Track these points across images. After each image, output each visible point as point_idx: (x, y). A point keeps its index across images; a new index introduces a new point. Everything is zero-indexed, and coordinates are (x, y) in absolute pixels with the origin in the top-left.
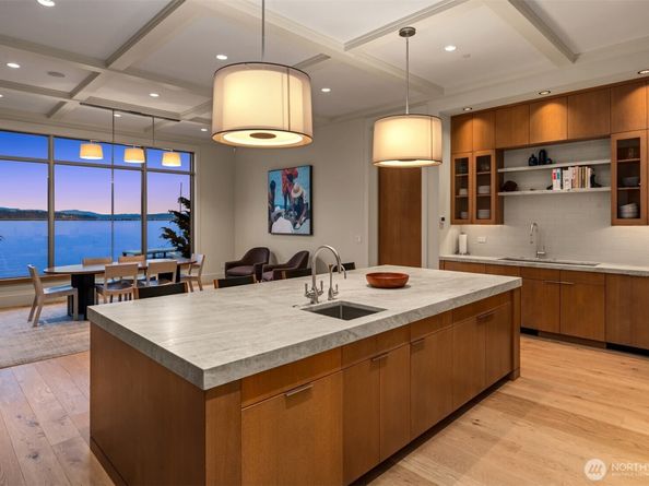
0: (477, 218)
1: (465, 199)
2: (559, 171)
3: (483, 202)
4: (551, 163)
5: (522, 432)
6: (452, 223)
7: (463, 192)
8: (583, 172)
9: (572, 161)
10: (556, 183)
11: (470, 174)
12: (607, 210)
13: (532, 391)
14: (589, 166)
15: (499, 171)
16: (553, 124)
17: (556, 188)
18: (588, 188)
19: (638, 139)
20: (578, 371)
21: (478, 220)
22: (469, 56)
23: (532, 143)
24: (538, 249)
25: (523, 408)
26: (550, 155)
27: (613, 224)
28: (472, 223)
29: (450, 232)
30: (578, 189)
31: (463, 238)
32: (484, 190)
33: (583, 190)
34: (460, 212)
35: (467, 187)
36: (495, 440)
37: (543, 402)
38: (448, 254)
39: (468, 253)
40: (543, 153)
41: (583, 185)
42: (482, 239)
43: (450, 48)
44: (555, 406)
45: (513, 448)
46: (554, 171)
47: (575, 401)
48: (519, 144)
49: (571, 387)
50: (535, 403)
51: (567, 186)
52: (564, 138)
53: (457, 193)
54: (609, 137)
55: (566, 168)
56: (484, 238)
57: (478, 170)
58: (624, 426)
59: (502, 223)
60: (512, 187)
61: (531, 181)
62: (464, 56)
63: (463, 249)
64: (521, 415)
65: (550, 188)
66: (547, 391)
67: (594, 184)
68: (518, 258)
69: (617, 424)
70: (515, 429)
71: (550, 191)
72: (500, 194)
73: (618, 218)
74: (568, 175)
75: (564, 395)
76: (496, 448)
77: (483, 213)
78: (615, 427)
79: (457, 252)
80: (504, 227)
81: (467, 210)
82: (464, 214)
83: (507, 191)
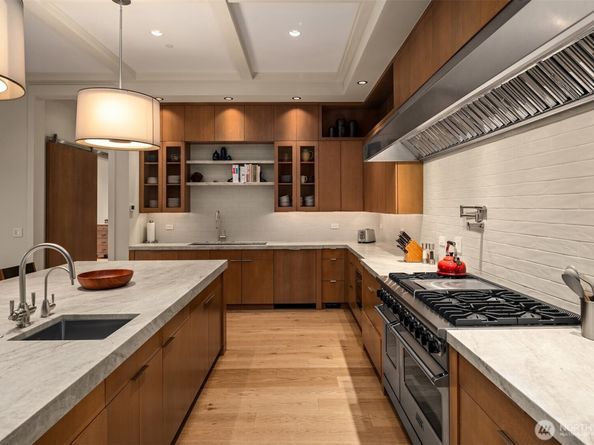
0: (167, 206)
1: (155, 188)
2: (237, 167)
3: (173, 191)
4: (231, 159)
5: (249, 400)
6: (140, 212)
7: (152, 181)
8: (255, 169)
9: (247, 160)
10: (235, 176)
11: (160, 163)
12: (271, 199)
13: (241, 359)
14: (259, 165)
15: (188, 162)
16: (233, 126)
17: (235, 181)
18: (258, 182)
19: (291, 147)
20: (265, 332)
21: (168, 208)
22: (172, 46)
23: (217, 140)
24: (220, 233)
25: (243, 378)
26: (230, 152)
27: (276, 211)
28: (162, 211)
29: (138, 220)
30: (251, 183)
31: (151, 227)
32: (173, 179)
33: (255, 184)
34: (149, 200)
35: (156, 176)
36: (234, 418)
37: (253, 367)
38: (136, 243)
39: (156, 241)
40: (224, 150)
41: (255, 180)
42: (169, 226)
43: (157, 33)
44: (262, 366)
45: (250, 418)
46: (234, 166)
47: (274, 357)
48: (206, 140)
49: (267, 347)
50: (248, 370)
51: (243, 180)
52: (242, 139)
53: (146, 182)
54: (272, 143)
55: (243, 165)
56: (171, 226)
57: (168, 160)
58: (311, 366)
59: (189, 211)
60: (198, 178)
61: (215, 175)
62: (167, 46)
63: (151, 237)
64: (242, 385)
65: (230, 180)
66: (252, 356)
67: (262, 180)
68: (204, 242)
69: (306, 366)
70: (244, 400)
71: (230, 184)
72: (188, 184)
73: (279, 207)
74: (245, 170)
75: (265, 355)
76: (238, 425)
77: (173, 201)
78: (307, 369)
79: (145, 241)
80: (190, 214)
81: (156, 199)
82: (153, 203)
83: (194, 181)
